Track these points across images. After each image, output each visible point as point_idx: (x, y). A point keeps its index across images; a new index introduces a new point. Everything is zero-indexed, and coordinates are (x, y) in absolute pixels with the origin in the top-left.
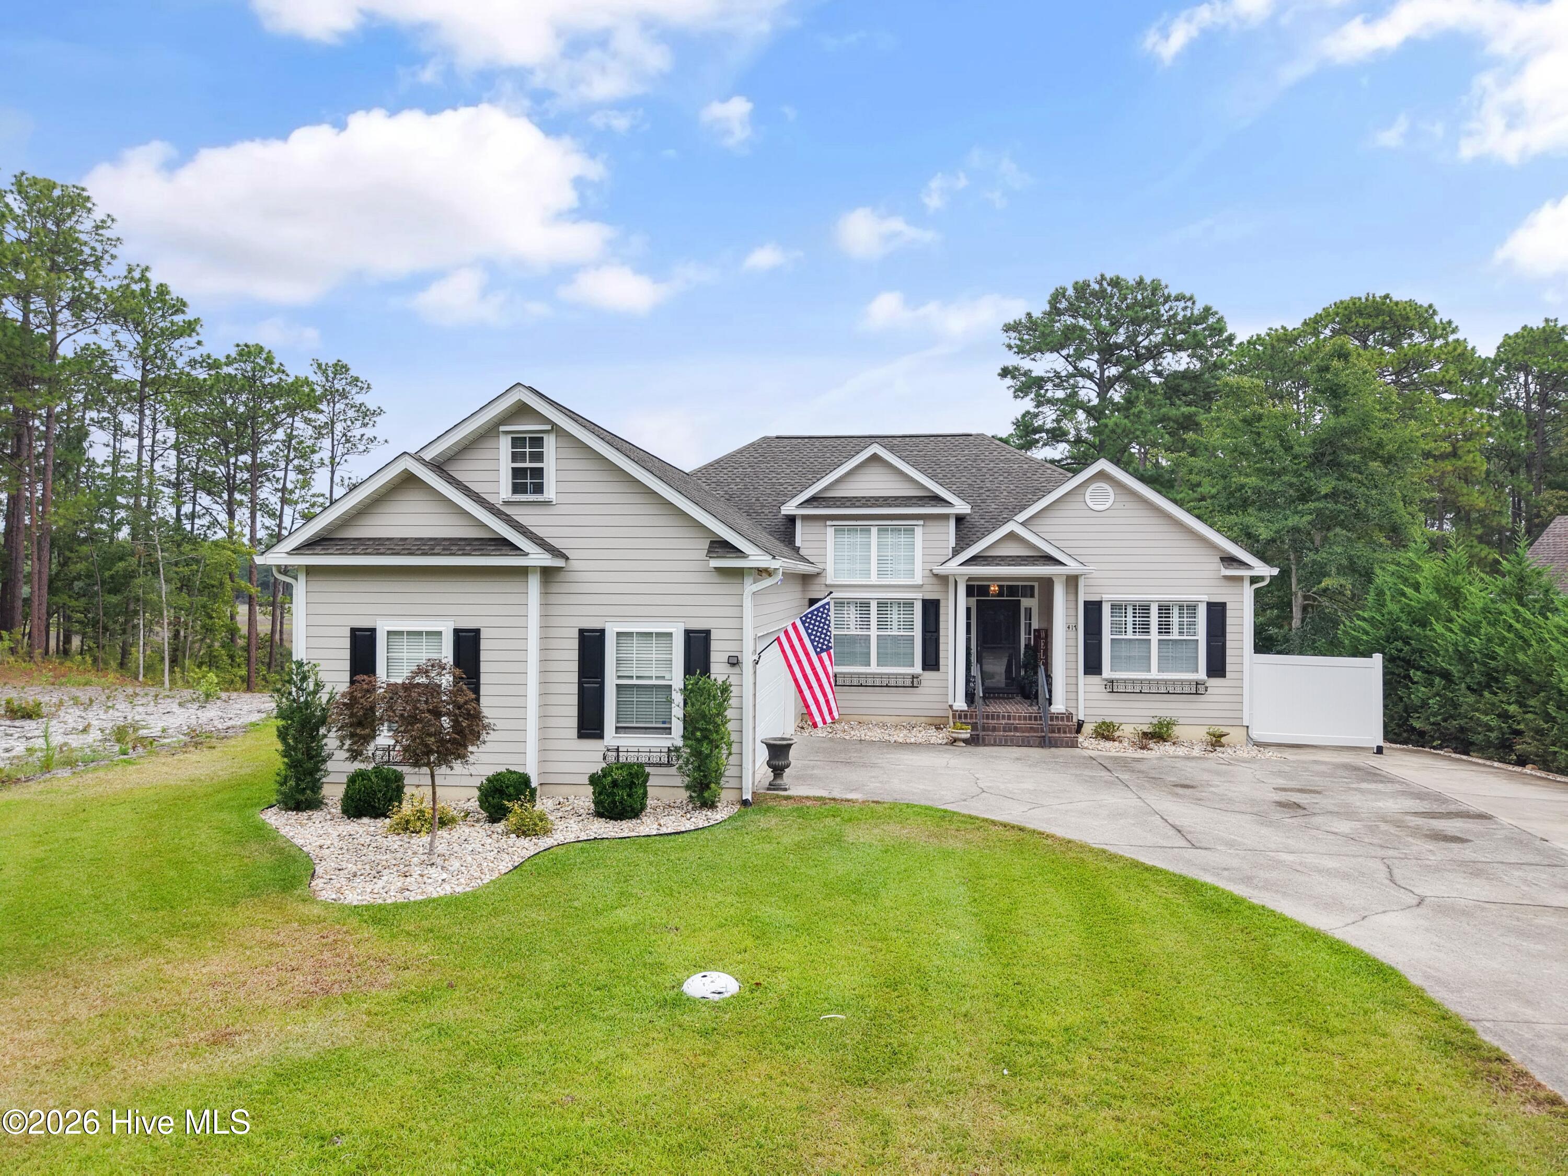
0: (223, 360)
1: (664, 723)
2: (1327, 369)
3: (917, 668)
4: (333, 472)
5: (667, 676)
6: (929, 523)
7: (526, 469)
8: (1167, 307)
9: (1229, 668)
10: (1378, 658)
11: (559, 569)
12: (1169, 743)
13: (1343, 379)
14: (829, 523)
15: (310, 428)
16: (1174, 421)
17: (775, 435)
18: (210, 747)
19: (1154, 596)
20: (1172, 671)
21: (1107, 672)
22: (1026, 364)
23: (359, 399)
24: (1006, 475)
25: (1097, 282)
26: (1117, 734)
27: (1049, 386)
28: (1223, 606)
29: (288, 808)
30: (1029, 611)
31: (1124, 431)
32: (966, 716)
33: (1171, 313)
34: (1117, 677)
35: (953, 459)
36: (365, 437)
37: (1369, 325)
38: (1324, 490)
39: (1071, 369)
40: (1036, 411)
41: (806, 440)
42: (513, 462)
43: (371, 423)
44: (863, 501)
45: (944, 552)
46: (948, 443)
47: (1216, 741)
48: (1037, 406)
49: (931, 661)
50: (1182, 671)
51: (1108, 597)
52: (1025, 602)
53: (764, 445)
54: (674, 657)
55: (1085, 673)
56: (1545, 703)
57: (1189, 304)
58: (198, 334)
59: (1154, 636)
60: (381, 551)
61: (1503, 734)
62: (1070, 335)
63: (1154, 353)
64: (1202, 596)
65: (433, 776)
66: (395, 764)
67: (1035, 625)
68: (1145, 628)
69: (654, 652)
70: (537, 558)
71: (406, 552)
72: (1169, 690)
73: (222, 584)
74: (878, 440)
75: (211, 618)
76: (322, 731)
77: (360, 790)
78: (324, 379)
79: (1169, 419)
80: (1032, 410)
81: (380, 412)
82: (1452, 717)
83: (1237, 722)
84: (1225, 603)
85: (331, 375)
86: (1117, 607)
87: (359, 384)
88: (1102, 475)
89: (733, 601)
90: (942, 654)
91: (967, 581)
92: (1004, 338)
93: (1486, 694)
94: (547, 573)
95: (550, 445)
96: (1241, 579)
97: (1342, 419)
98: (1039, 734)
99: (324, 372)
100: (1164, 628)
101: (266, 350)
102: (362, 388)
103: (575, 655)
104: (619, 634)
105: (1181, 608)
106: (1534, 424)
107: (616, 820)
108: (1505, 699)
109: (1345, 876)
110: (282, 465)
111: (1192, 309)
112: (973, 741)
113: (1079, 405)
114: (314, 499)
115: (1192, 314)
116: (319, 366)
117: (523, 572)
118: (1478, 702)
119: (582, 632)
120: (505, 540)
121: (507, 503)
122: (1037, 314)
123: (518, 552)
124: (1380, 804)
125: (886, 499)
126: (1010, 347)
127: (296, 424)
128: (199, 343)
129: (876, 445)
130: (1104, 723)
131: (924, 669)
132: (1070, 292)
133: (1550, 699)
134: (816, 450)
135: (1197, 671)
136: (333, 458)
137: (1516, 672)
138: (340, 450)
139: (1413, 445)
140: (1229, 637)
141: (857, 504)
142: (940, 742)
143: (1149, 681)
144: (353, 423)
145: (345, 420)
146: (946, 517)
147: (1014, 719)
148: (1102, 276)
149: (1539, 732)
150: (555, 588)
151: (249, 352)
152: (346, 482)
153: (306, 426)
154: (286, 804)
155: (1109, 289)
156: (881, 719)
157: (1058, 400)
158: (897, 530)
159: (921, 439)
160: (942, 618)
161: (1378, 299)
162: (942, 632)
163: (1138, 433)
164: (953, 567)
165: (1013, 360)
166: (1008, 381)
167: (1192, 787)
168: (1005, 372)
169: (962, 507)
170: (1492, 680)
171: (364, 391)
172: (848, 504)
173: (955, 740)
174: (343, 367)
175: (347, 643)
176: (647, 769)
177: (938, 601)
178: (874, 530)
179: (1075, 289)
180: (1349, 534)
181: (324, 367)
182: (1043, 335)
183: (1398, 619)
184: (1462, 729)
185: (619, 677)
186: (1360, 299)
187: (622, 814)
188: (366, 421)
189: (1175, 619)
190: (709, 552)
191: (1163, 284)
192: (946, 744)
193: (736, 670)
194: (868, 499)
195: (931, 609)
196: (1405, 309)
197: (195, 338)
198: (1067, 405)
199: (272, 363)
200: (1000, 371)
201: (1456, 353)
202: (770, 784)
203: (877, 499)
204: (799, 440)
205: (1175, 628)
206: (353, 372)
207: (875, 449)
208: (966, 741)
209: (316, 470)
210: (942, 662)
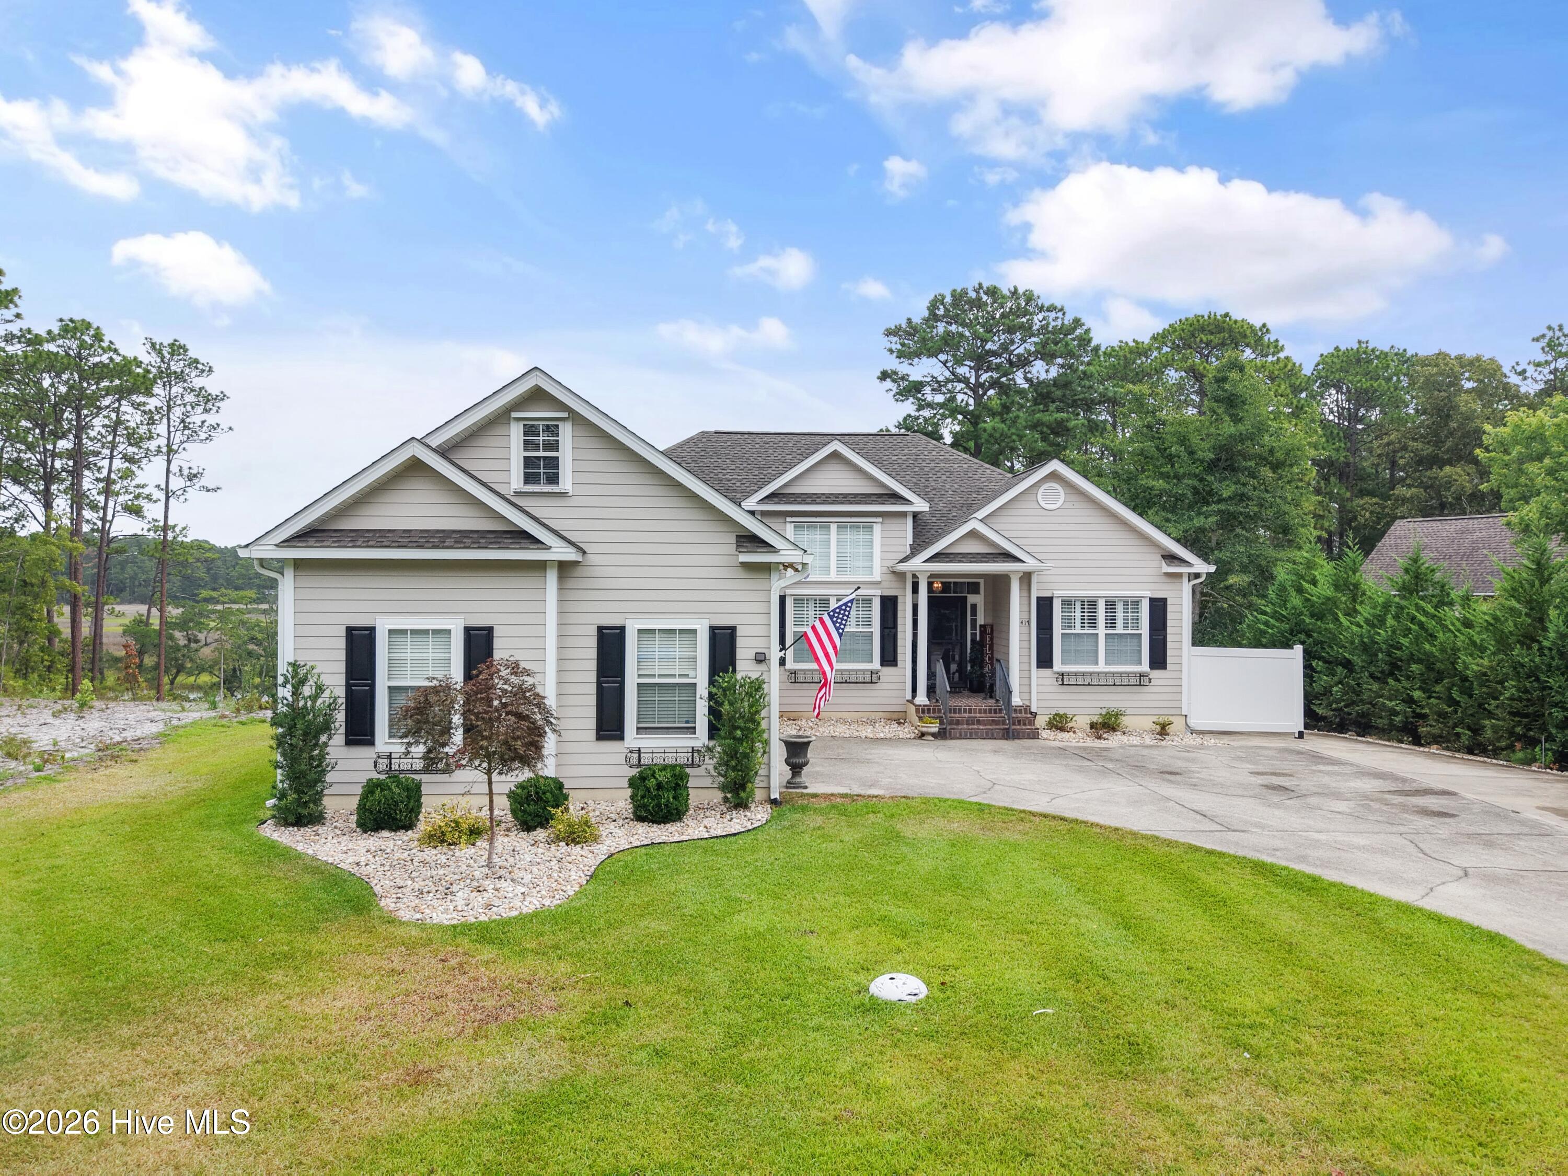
0: (44, 335)
1: (687, 722)
2: (1224, 379)
3: (876, 664)
4: (169, 462)
5: (691, 674)
6: (887, 521)
7: (538, 458)
8: (1040, 316)
9: (1169, 660)
10: (1299, 649)
11: (575, 564)
12: (1119, 733)
13: (1240, 389)
14: (789, 519)
15: (139, 412)
16: (1047, 426)
17: (713, 430)
18: (132, 761)
19: (1101, 592)
20: (1117, 664)
21: (1058, 666)
22: (903, 368)
23: (198, 382)
24: (948, 474)
25: (975, 290)
26: (1070, 725)
27: (927, 390)
28: (1164, 601)
29: (287, 824)
30: (974, 607)
31: (1002, 435)
32: (929, 710)
33: (1044, 322)
34: (1068, 670)
35: (894, 458)
36: (206, 424)
37: (1211, 341)
38: (1225, 494)
39: (947, 374)
40: (917, 414)
41: (746, 436)
42: (525, 450)
43: (215, 409)
44: (823, 498)
45: (902, 549)
46: (887, 442)
47: (1163, 730)
48: (918, 410)
49: (889, 658)
50: (1127, 664)
51: (1059, 593)
52: (972, 599)
53: (704, 440)
54: (698, 654)
55: (1038, 667)
56: (1449, 689)
57: (1060, 314)
58: (16, 306)
59: (1101, 630)
60: (385, 543)
61: (1407, 718)
62: (948, 342)
63: (1024, 362)
64: (1146, 592)
65: (490, 783)
66: (416, 772)
67: (981, 620)
68: (1093, 623)
69: (678, 649)
70: (560, 552)
71: (415, 545)
72: (1114, 682)
73: (43, 583)
74: (838, 437)
75: (31, 619)
76: (323, 738)
77: (380, 802)
78: (159, 360)
79: (1043, 424)
80: (913, 413)
81: (223, 397)
82: (1353, 703)
83: (1177, 712)
84: (1166, 599)
85: (167, 356)
86: (1067, 603)
87: (200, 366)
88: (1054, 476)
89: (760, 596)
90: (900, 650)
91: (929, 577)
92: (885, 342)
93: (1391, 681)
94: (564, 568)
95: (566, 433)
96: (1179, 575)
97: (1241, 427)
98: (1002, 727)
99: (160, 352)
100: (1111, 623)
101: (95, 326)
102: (203, 371)
103: (593, 654)
104: (640, 631)
105: (1126, 604)
106: (1349, 435)
107: (659, 823)
108: (1408, 686)
109: (1384, 852)
110: (106, 452)
111: (1063, 319)
112: (941, 735)
113: (958, 409)
114: (138, 491)
115: (1063, 324)
116: (153, 345)
117: (540, 566)
118: (1381, 689)
119: (600, 629)
120: (525, 532)
121: (518, 494)
122: (917, 320)
123: (540, 546)
124: (1352, 784)
125: (845, 496)
126: (891, 351)
127: (122, 409)
128: (18, 316)
129: (836, 442)
130: (1057, 714)
131: (882, 665)
132: (948, 299)
133: (1453, 685)
134: (757, 446)
135: (1141, 664)
136: (168, 446)
137: (1419, 661)
138: (178, 437)
139: (1299, 453)
140: (1169, 630)
141: (818, 500)
142: (908, 736)
143: (1098, 674)
144: (193, 408)
145: (185, 405)
146: (903, 514)
147: (975, 713)
148: (980, 285)
149: (1442, 715)
150: (571, 583)
151: (75, 328)
152: (186, 472)
153: (134, 411)
154: (285, 820)
155: (985, 298)
156: (839, 715)
157: (938, 404)
158: (855, 527)
159: (860, 437)
160: (900, 614)
161: (1219, 317)
162: (900, 628)
163: (1014, 437)
164: (917, 564)
165: (892, 363)
166: (888, 384)
167: (1177, 774)
168: (884, 376)
169: (921, 505)
170: (1395, 668)
171: (205, 374)
172: (809, 500)
173: (922, 735)
174: (180, 347)
175: (342, 643)
176: (688, 770)
177: (896, 597)
178: (834, 527)
179: (952, 296)
180: (1248, 535)
181: (158, 347)
182: (924, 340)
183: (1301, 613)
184: (1363, 715)
185: (640, 676)
186: (1203, 317)
187: (667, 817)
188: (209, 405)
189: (1120, 615)
190: (738, 546)
191: (1036, 294)
192: (914, 738)
193: (763, 667)
194: (828, 496)
195: (889, 605)
196: (1242, 327)
197: (13, 310)
198: (947, 410)
199: (102, 340)
200: (879, 374)
201: (1287, 370)
202: (788, 782)
203: (837, 496)
204: (739, 436)
205: (1120, 622)
206: (192, 354)
207: (836, 446)
208: (934, 735)
209: (152, 458)
210: (900, 657)
